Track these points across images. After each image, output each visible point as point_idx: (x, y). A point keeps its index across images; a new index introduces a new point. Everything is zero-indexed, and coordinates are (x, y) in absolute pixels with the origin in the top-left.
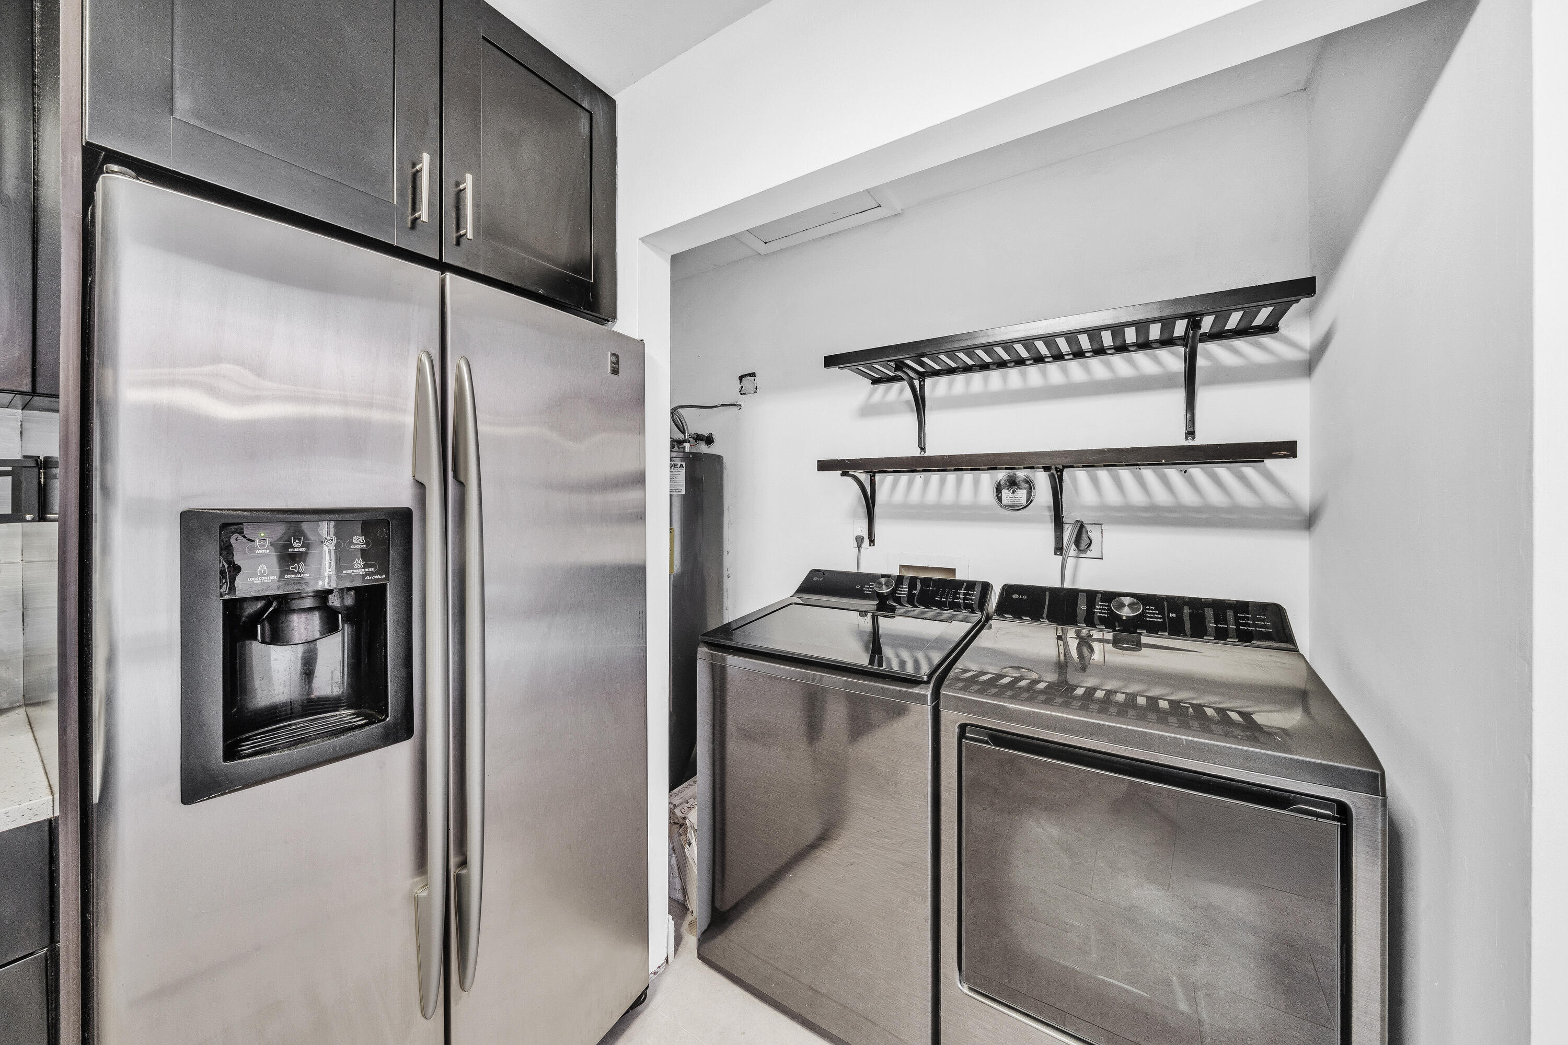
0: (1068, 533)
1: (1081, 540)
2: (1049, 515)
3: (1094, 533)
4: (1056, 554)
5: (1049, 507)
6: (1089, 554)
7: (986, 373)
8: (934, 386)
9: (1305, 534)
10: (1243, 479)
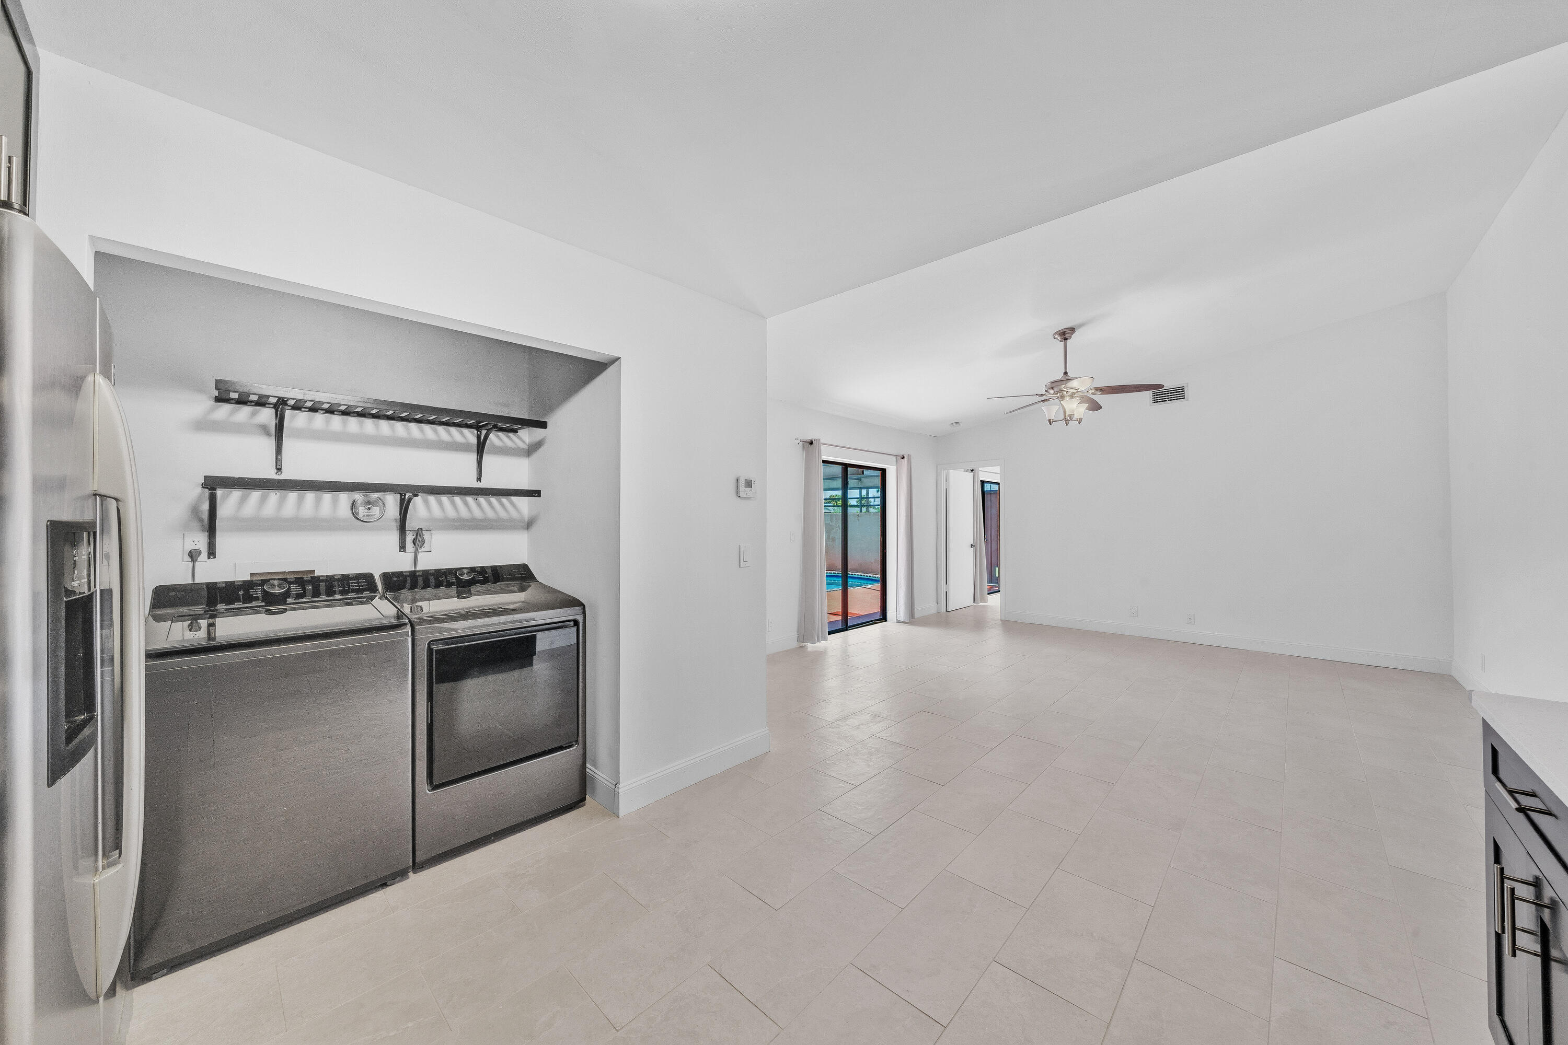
0: (410, 538)
1: (419, 541)
2: (395, 526)
3: (426, 536)
4: (400, 551)
5: (396, 520)
6: (423, 549)
7: (345, 417)
8: (293, 417)
9: (526, 532)
10: (502, 504)
